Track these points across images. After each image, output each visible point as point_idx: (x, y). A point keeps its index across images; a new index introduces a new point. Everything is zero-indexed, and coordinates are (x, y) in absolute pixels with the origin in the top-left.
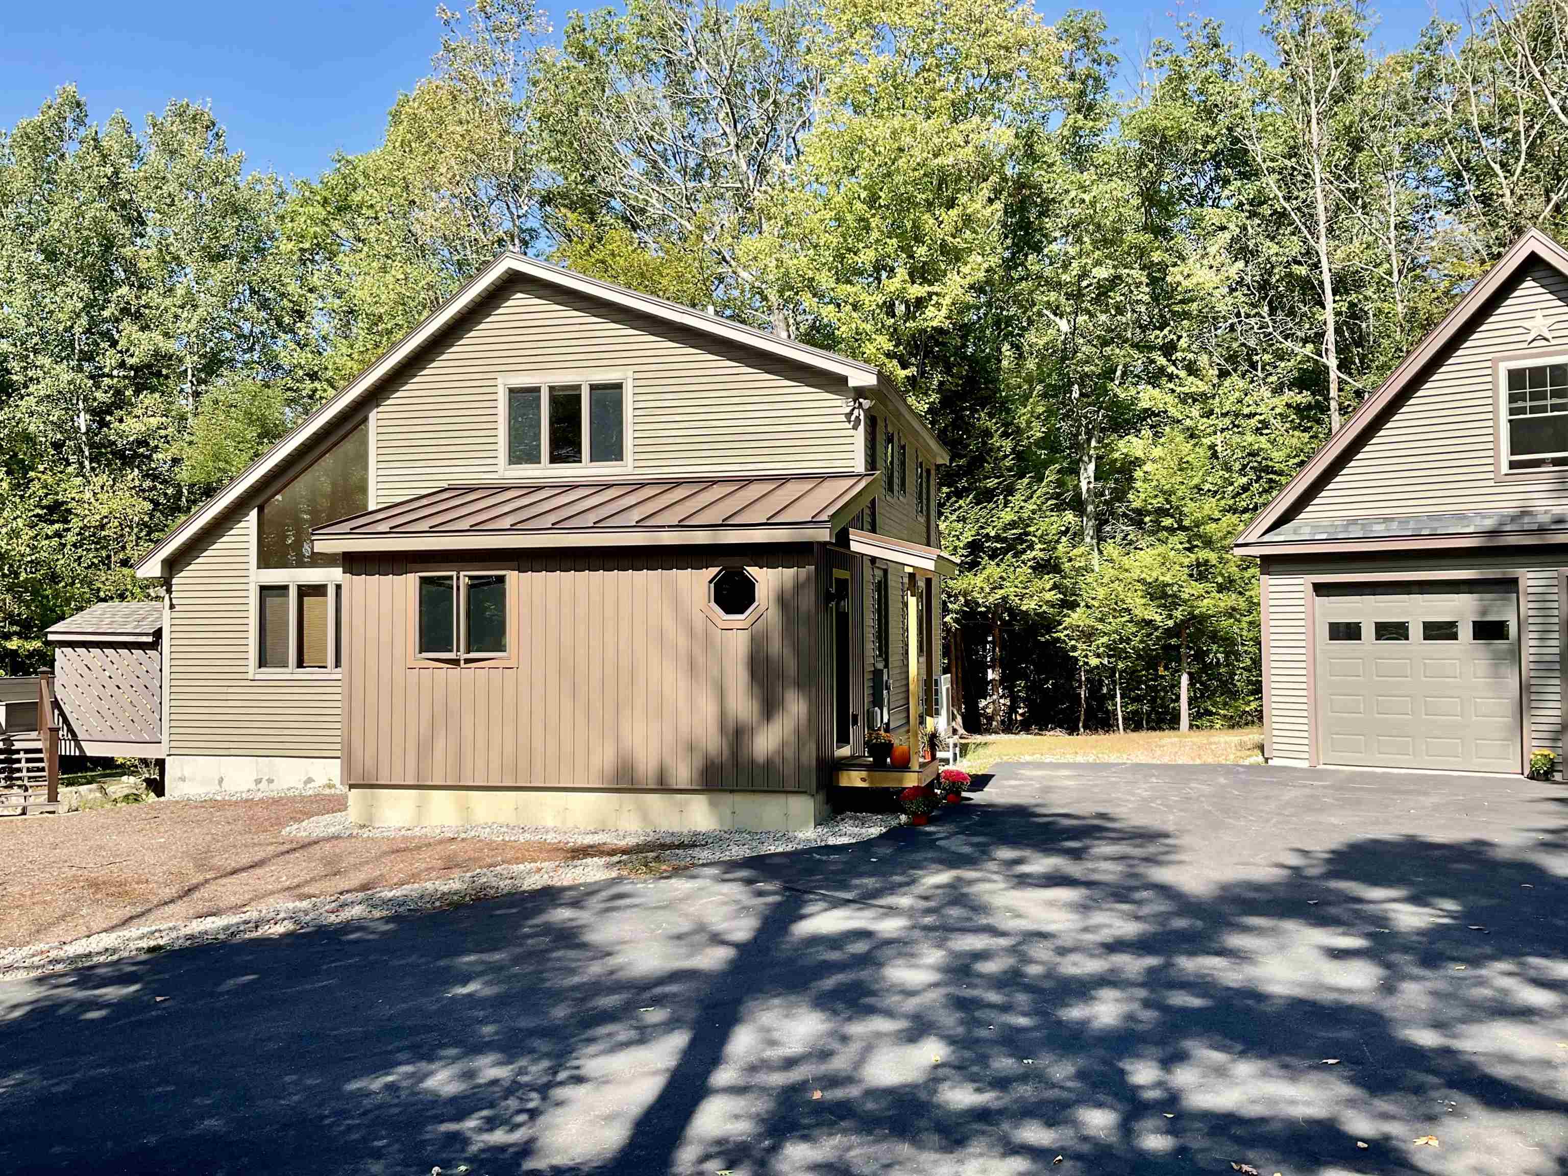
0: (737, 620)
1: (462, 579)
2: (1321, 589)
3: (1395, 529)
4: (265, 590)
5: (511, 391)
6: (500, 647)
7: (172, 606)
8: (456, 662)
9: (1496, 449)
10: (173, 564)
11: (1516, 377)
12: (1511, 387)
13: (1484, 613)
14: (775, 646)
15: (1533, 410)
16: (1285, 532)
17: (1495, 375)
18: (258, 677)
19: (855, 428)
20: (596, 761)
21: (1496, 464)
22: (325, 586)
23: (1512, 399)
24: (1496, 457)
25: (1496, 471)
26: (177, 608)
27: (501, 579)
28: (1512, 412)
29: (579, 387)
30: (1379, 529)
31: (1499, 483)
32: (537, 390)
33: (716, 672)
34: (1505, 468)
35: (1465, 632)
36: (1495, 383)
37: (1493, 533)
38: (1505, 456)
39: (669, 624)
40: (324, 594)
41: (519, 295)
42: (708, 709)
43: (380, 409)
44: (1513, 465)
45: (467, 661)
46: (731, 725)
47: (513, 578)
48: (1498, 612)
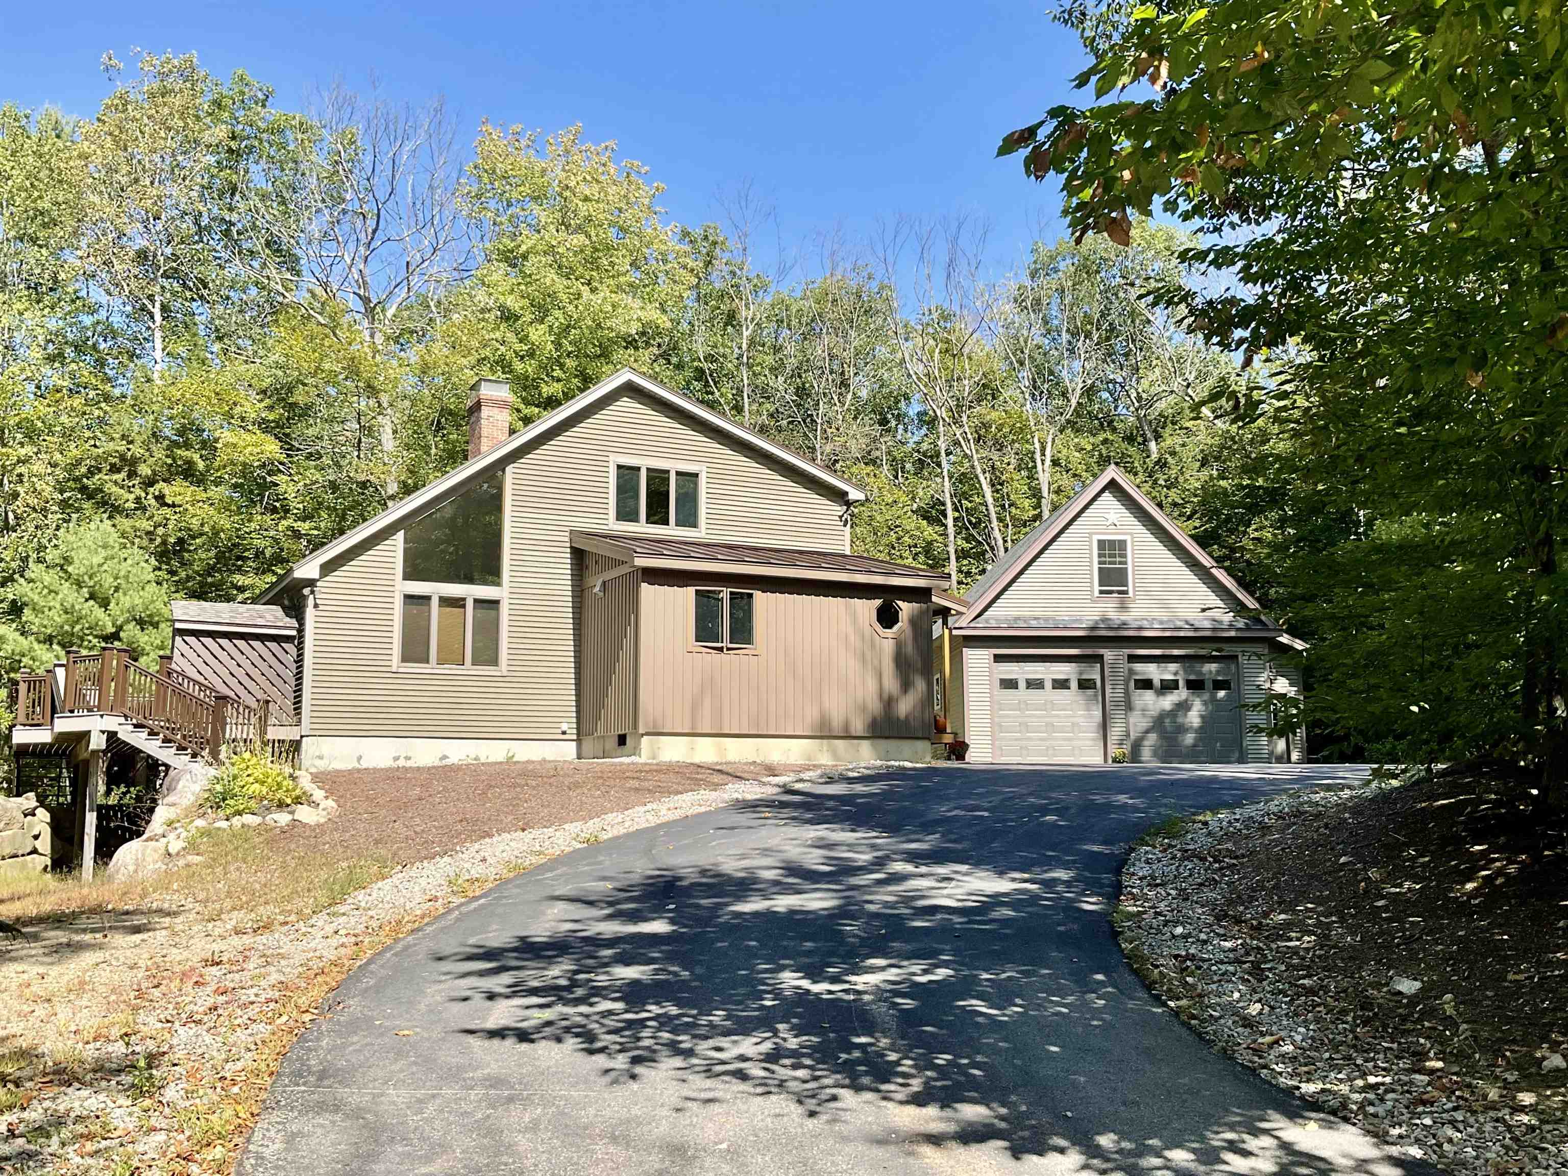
0: (889, 633)
1: (725, 593)
2: (998, 658)
3: (1042, 624)
4: (409, 598)
5: (619, 467)
6: (749, 642)
7: (316, 606)
8: (721, 649)
9: (1092, 583)
10: (328, 568)
11: (1101, 544)
12: (1099, 549)
13: (1081, 674)
14: (910, 649)
15: (1110, 563)
16: (980, 623)
17: (1091, 541)
18: (401, 670)
19: (845, 525)
20: (808, 720)
21: (1092, 591)
22: (464, 599)
23: (1100, 556)
24: (1092, 587)
25: (1092, 595)
26: (321, 608)
27: (751, 595)
28: (1100, 563)
29: (668, 472)
30: (1034, 623)
31: (1093, 601)
32: (639, 469)
33: (876, 662)
34: (1097, 594)
35: (1074, 684)
36: (1091, 546)
37: (1093, 629)
38: (1097, 588)
39: (850, 630)
40: (464, 606)
41: (625, 399)
42: (871, 685)
43: (516, 465)
44: (1101, 592)
45: (728, 649)
46: (886, 696)
47: (758, 596)
48: (1089, 674)
